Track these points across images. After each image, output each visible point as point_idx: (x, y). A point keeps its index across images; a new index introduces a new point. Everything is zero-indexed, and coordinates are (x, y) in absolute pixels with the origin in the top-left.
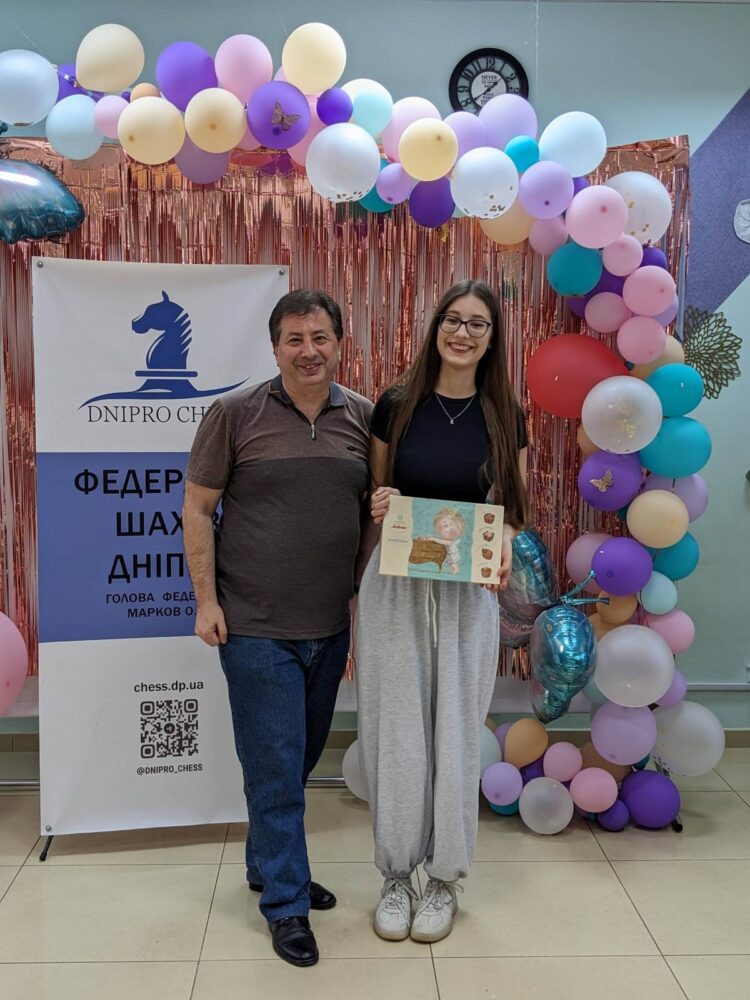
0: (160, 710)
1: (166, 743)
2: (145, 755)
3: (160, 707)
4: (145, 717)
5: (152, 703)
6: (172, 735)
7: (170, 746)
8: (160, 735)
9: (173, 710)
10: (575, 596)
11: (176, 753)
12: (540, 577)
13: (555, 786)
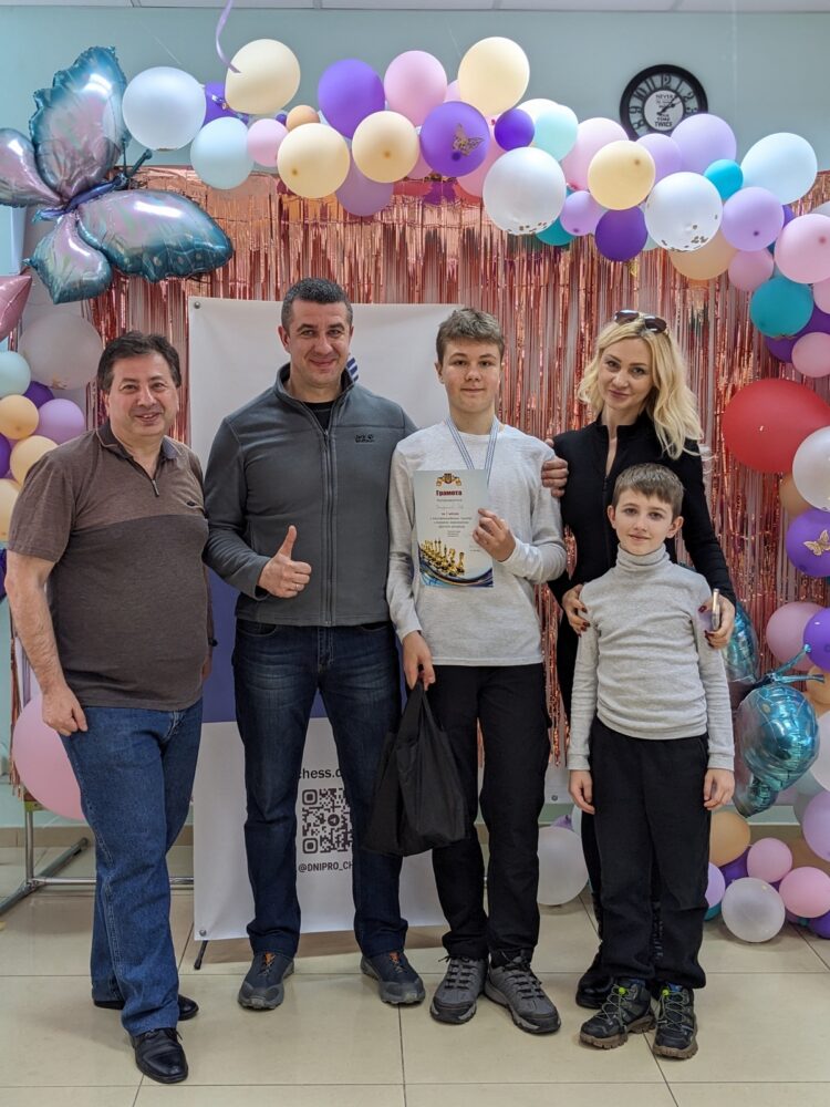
0: (324, 799)
1: (329, 837)
2: (307, 850)
3: (324, 796)
4: (307, 807)
5: (315, 791)
6: (336, 828)
7: (334, 840)
8: (323, 828)
9: (338, 799)
10: (785, 674)
11: (341, 848)
12: (745, 651)
13: (764, 888)
